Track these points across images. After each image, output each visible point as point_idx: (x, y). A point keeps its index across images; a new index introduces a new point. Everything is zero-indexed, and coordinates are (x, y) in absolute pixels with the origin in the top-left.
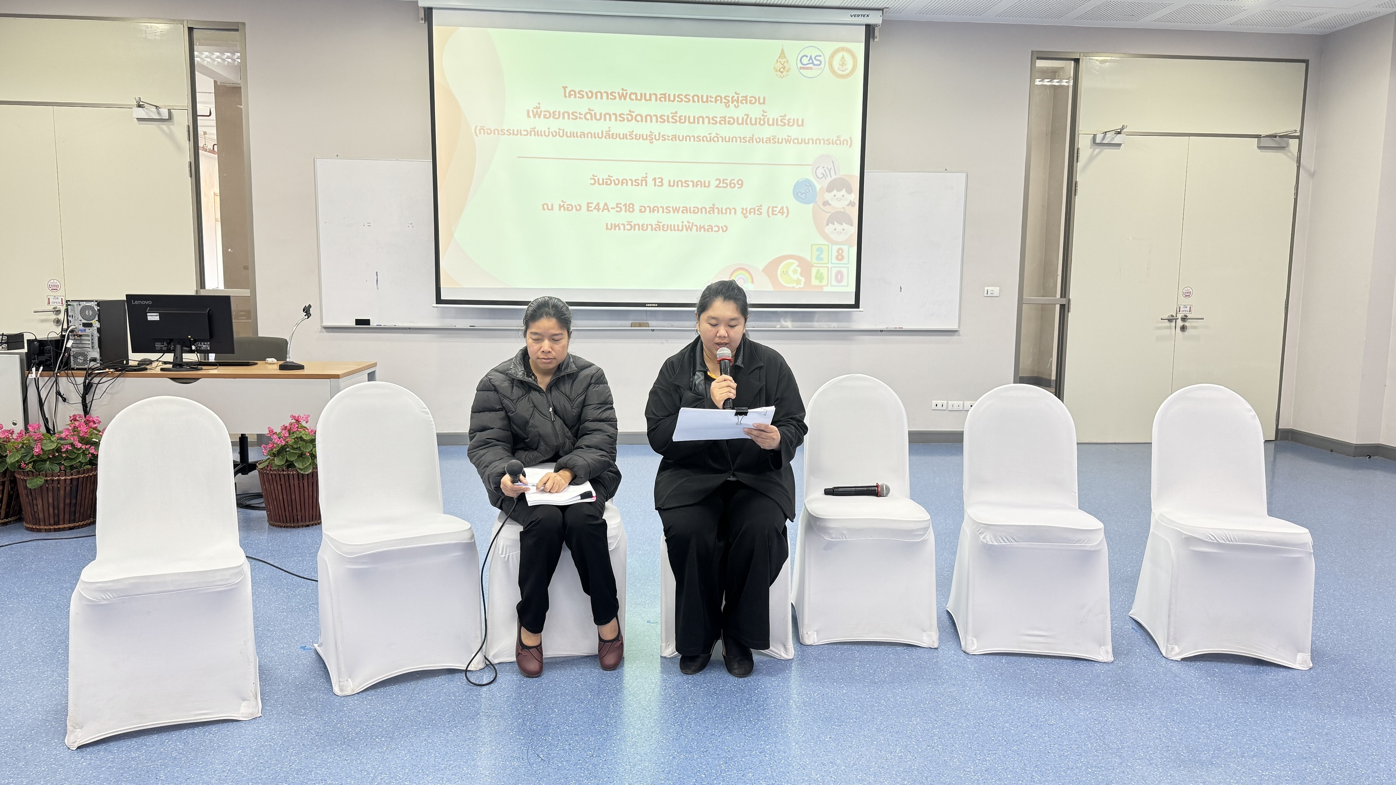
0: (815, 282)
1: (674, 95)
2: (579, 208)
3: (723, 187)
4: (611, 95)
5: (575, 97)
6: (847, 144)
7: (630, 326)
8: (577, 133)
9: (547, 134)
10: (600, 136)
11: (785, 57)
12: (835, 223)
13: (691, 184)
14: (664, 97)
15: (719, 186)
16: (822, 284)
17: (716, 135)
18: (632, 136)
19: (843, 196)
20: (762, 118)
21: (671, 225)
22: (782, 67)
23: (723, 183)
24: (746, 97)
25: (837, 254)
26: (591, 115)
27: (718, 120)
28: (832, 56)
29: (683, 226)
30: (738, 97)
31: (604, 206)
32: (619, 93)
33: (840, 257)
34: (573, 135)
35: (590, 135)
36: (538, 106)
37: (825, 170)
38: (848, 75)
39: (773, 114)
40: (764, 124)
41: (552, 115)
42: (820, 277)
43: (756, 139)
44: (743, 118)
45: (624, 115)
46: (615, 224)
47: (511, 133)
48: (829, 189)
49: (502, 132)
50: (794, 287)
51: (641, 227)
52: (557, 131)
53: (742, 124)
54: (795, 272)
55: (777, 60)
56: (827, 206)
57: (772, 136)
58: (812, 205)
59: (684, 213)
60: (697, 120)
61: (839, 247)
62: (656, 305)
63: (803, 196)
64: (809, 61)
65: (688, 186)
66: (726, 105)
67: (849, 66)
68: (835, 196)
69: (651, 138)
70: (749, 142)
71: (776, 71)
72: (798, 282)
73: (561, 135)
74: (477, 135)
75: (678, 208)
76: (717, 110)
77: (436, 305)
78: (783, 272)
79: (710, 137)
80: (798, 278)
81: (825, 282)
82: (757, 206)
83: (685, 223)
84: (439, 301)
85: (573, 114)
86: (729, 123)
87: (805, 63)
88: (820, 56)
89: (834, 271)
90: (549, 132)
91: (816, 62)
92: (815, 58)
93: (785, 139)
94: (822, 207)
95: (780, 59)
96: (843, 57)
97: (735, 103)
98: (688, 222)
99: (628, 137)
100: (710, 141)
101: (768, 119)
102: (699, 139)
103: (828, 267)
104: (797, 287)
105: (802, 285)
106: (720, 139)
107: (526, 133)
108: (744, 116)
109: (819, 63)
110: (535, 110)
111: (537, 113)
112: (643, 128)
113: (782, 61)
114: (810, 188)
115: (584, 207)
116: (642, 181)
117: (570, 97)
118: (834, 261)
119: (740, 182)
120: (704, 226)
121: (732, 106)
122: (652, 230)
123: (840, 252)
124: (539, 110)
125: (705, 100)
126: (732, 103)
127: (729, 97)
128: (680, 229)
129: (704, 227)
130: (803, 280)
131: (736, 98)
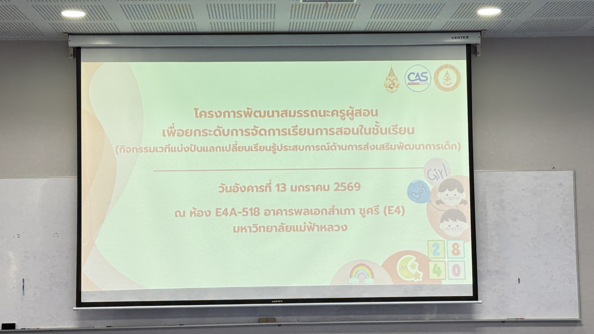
0: (433, 276)
1: (295, 112)
2: (208, 214)
3: (342, 190)
4: (238, 114)
5: (206, 117)
6: (456, 148)
7: (258, 322)
8: (207, 147)
9: (180, 149)
10: (228, 149)
11: (394, 75)
12: (449, 220)
13: (312, 188)
14: (286, 113)
15: (338, 189)
16: (440, 278)
17: (333, 144)
18: (257, 148)
19: (455, 195)
20: (376, 128)
21: (294, 226)
22: (392, 84)
23: (341, 186)
24: (360, 110)
25: (453, 249)
26: (220, 132)
27: (335, 131)
28: (438, 72)
29: (305, 227)
30: (353, 111)
31: (232, 211)
32: (244, 112)
33: (456, 251)
34: (203, 149)
35: (218, 149)
36: (172, 126)
37: (436, 172)
38: (453, 88)
39: (385, 124)
40: (378, 133)
41: (185, 133)
42: (438, 271)
43: (371, 146)
44: (358, 129)
45: (249, 130)
46: (242, 227)
47: (147, 150)
48: (442, 188)
49: (139, 150)
50: (413, 281)
51: (266, 229)
52: (189, 146)
53: (357, 133)
54: (413, 266)
55: (387, 78)
56: (441, 204)
57: (386, 143)
58: (426, 203)
59: (306, 215)
60: (316, 132)
61: (454, 242)
62: (282, 301)
63: (418, 196)
64: (416, 77)
65: (309, 190)
66: (342, 118)
67: (454, 81)
68: (447, 195)
69: (274, 149)
70: (364, 149)
71: (387, 87)
72: (417, 276)
73: (193, 149)
74: (117, 154)
75: (300, 210)
76: (335, 122)
77: (75, 308)
78: (402, 267)
79: (328, 146)
80: (416, 272)
81: (442, 276)
82: (374, 207)
83: (307, 224)
84: (79, 304)
85: (203, 131)
86: (345, 133)
87: (412, 79)
88: (426, 73)
89: (451, 265)
90: (182, 148)
91: (422, 78)
92: (422, 74)
93: (398, 145)
94: (436, 206)
95: (390, 77)
96: (447, 73)
97: (350, 116)
98: (310, 223)
99: (253, 149)
100: (328, 149)
101: (381, 129)
102: (317, 148)
103: (445, 261)
104: (416, 281)
105: (421, 280)
106: (338, 148)
107: (161, 150)
108: (358, 127)
109: (425, 79)
110: (170, 130)
111: (171, 133)
112: (267, 141)
113: (392, 78)
114: (423, 189)
115: (214, 212)
116: (266, 187)
117: (201, 117)
118: (451, 255)
119: (357, 185)
120: (325, 225)
121: (347, 118)
122: (276, 231)
123: (456, 247)
124: (173, 130)
125: (322, 114)
126: (348, 115)
127: (344, 111)
128: (303, 229)
129: (324, 227)
130: (422, 274)
131: (350, 111)
